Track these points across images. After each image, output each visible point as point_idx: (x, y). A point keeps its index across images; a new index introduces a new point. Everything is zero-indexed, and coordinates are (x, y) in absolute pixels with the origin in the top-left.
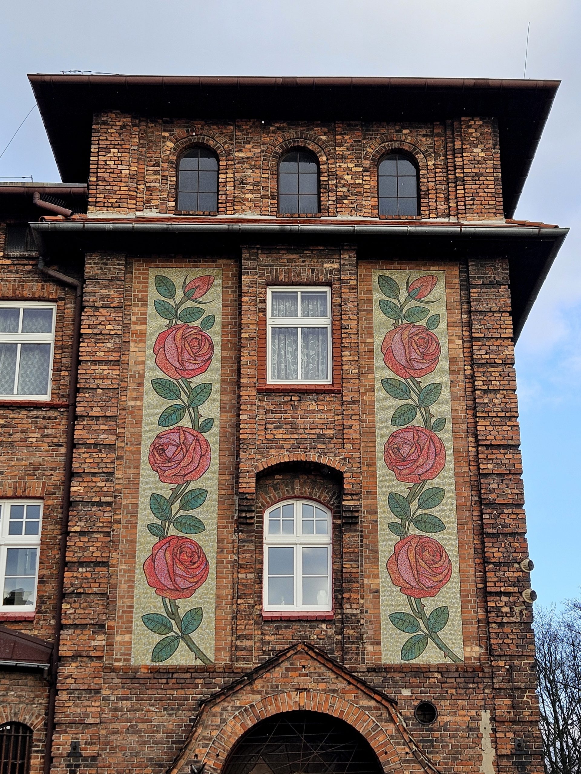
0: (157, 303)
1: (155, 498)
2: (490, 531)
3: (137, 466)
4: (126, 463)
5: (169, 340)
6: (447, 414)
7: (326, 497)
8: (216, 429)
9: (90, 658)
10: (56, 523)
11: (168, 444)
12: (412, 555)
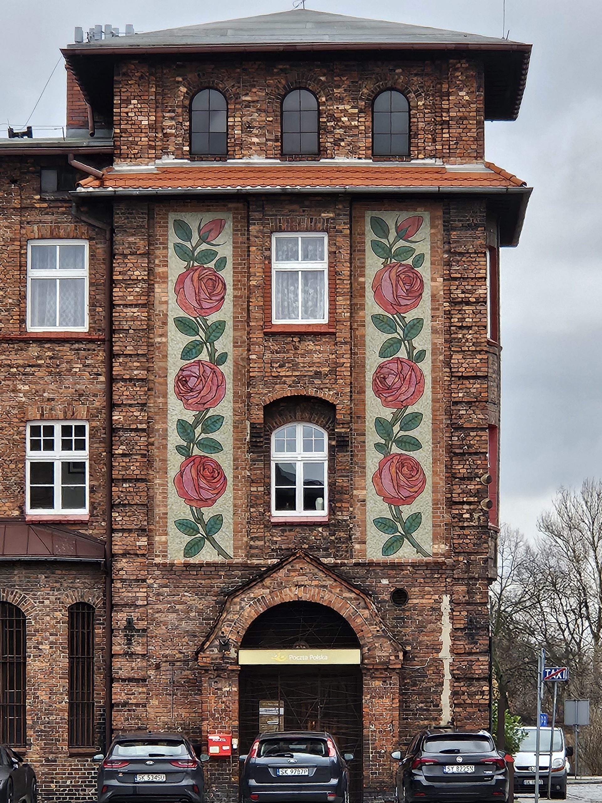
0: (176, 246)
1: (182, 424)
2: (458, 451)
3: (165, 396)
4: (155, 393)
5: (188, 281)
6: (428, 348)
7: (322, 421)
8: (229, 363)
9: (137, 555)
10: (101, 442)
11: (190, 376)
12: (393, 470)
